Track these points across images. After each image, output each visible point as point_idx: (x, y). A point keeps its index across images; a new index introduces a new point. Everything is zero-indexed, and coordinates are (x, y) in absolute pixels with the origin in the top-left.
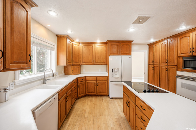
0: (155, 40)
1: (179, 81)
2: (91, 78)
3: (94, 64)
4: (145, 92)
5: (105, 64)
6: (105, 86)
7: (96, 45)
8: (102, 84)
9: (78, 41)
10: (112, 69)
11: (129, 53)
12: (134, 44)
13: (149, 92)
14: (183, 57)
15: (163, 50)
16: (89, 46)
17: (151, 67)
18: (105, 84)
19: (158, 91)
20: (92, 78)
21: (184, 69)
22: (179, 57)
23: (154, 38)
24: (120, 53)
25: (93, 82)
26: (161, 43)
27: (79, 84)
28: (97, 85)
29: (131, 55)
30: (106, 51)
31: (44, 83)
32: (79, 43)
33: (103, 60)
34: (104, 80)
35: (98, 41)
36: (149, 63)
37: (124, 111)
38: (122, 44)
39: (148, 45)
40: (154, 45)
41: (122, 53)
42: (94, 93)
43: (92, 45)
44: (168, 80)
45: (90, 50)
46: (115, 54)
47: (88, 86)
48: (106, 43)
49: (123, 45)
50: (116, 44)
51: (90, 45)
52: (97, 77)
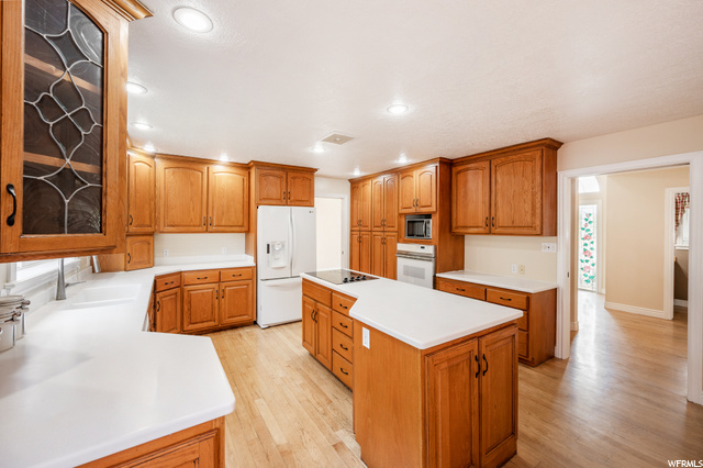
0: (364, 174)
1: (401, 263)
2: (201, 275)
3: (207, 231)
4: (346, 281)
5: (243, 229)
6: (247, 294)
7: (215, 169)
8: (236, 291)
9: (150, 149)
10: (268, 245)
11: (307, 200)
12: (319, 176)
13: (352, 281)
14: (406, 214)
15: (377, 197)
16: (191, 172)
17: (356, 237)
18: (246, 290)
19: (364, 278)
20: (203, 276)
21: (407, 238)
22: (400, 215)
23: (362, 170)
24: (286, 200)
25: (208, 289)
26: (374, 181)
27: (161, 298)
28: (220, 295)
29: (311, 205)
30: (246, 190)
31: (60, 297)
32: (153, 157)
33: (236, 216)
34: (242, 277)
35: (224, 158)
36: (352, 226)
37: (304, 340)
38: (291, 175)
39: (350, 180)
40: (361, 184)
41: (292, 198)
42: (212, 324)
43: (201, 166)
44: (385, 264)
45: (192, 184)
46: (274, 202)
47: (190, 302)
48: (246, 167)
49: (294, 178)
50: (277, 172)
51: (195, 166)
52: (220, 272)
